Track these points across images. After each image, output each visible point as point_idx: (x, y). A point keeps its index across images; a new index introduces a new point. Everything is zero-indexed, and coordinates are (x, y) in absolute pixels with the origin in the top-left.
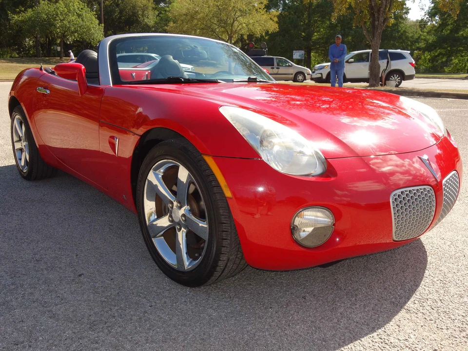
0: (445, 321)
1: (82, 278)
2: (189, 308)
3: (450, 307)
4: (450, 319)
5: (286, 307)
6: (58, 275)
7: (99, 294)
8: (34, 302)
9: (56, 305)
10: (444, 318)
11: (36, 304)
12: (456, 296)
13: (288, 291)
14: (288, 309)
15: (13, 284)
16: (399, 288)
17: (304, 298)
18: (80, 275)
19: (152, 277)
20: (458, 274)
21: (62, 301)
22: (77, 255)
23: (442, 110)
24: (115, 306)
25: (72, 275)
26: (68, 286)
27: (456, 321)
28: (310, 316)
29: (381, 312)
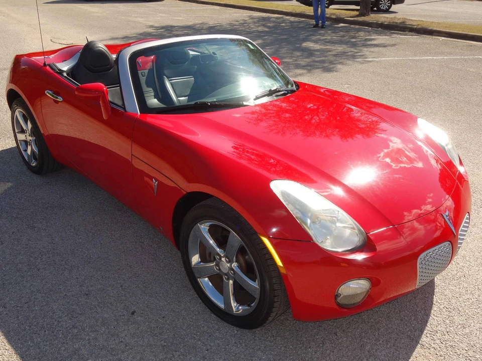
0: (452, 356)
1: (135, 316)
2: (241, 351)
3: (456, 340)
4: (455, 354)
5: (323, 346)
6: (112, 313)
7: (157, 336)
8: (102, 349)
9: (123, 352)
10: (451, 353)
11: (103, 352)
12: (459, 327)
13: (321, 326)
14: (325, 347)
15: (74, 327)
16: (413, 318)
17: (336, 334)
18: (133, 313)
19: (199, 313)
20: (460, 299)
21: (127, 348)
22: (122, 286)
23: (435, 58)
24: (176, 351)
25: (125, 313)
26: (126, 327)
27: (461, 356)
28: (343, 355)
29: (401, 348)
